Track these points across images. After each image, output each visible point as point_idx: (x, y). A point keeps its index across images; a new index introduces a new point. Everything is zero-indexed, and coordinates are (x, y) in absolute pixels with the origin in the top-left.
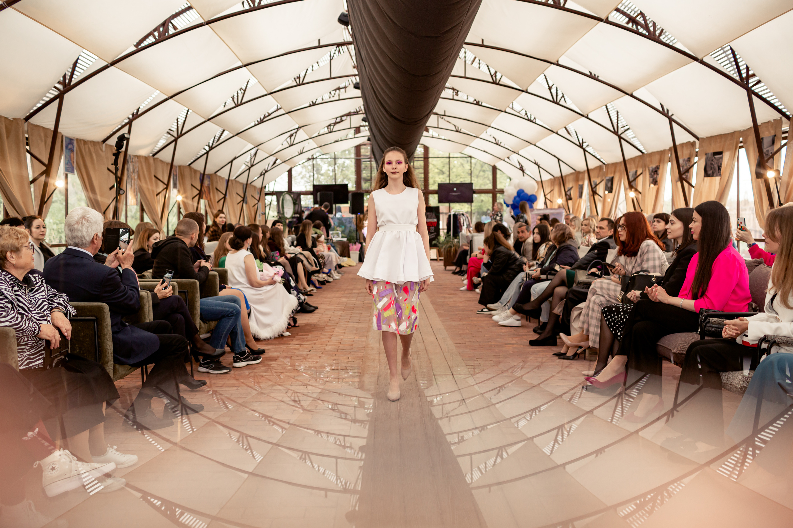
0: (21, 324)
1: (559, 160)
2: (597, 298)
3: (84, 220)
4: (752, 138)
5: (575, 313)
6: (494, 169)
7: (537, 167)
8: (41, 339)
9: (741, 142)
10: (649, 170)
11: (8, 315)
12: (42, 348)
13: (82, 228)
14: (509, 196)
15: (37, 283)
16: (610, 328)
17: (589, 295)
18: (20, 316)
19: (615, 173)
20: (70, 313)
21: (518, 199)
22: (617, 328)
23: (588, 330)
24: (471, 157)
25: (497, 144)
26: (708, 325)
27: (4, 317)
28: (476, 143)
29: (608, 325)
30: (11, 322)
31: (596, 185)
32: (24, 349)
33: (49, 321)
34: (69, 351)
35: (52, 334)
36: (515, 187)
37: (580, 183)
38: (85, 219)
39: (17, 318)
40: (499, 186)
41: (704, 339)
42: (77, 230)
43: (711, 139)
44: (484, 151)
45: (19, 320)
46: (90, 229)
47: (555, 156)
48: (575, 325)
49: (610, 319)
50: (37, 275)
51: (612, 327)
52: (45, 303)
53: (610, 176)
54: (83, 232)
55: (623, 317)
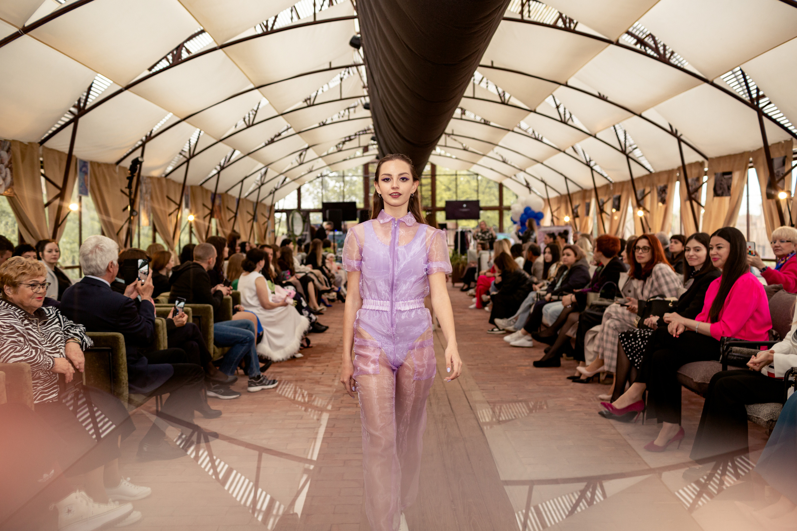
0: (36, 358)
1: (566, 178)
2: (612, 322)
3: (97, 250)
4: (762, 159)
5: (589, 336)
6: (501, 186)
7: (543, 185)
8: (55, 373)
9: (751, 162)
10: (657, 189)
11: (23, 349)
12: (56, 381)
13: (96, 257)
14: (516, 214)
15: (51, 315)
16: (627, 354)
17: (604, 319)
18: (34, 351)
19: (622, 191)
20: (86, 344)
22: (635, 355)
23: (603, 355)
24: (477, 175)
25: (504, 162)
26: (730, 354)
27: (19, 351)
28: (483, 161)
29: (625, 351)
30: (26, 356)
31: (604, 203)
32: (37, 383)
33: (62, 353)
34: (84, 383)
35: (67, 368)
36: (522, 204)
37: (587, 201)
38: (98, 248)
39: (32, 352)
40: (506, 203)
41: (726, 369)
42: (92, 260)
43: (720, 159)
44: (492, 169)
45: (34, 354)
46: (104, 258)
47: (562, 174)
48: (590, 349)
49: (627, 345)
50: (51, 307)
51: (629, 353)
52: (57, 335)
53: (617, 194)
54: (97, 261)
55: (640, 343)
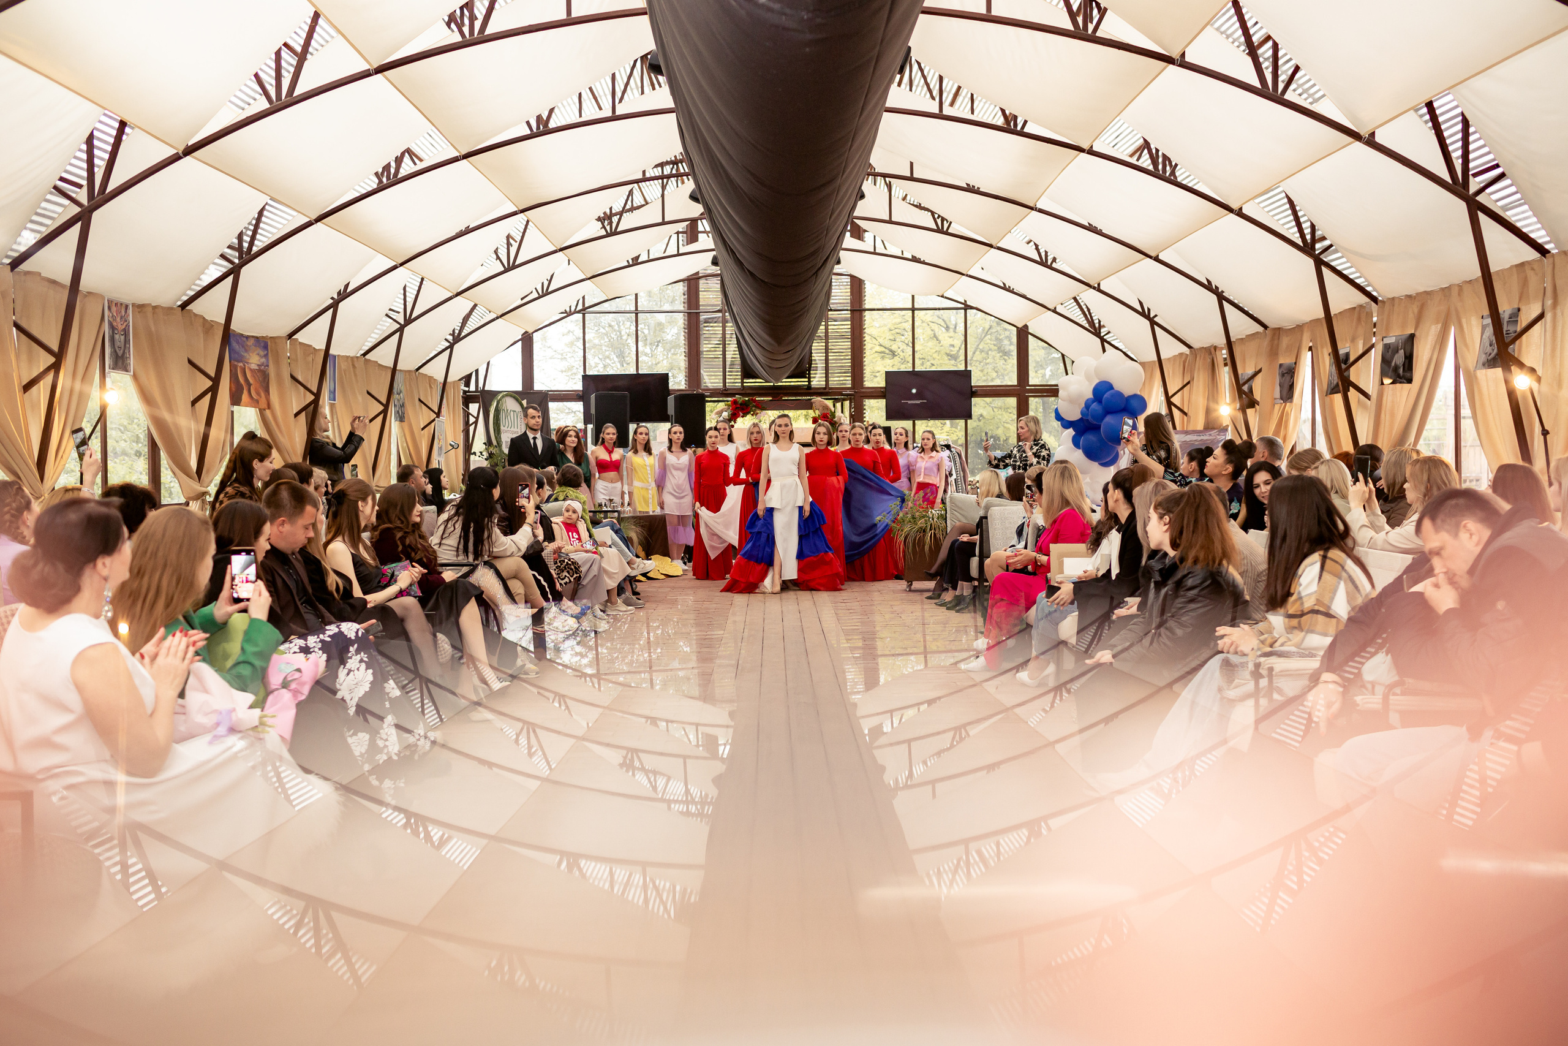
1: (1222, 298)
6: (1024, 334)
7: (1146, 322)
14: (1072, 401)
19: (1415, 323)
21: (1095, 406)
24: (965, 306)
25: (1043, 263)
31: (1353, 360)
36: (1087, 380)
40: (1037, 377)
44: (1005, 287)
47: (1210, 287)
53: (1399, 333)
